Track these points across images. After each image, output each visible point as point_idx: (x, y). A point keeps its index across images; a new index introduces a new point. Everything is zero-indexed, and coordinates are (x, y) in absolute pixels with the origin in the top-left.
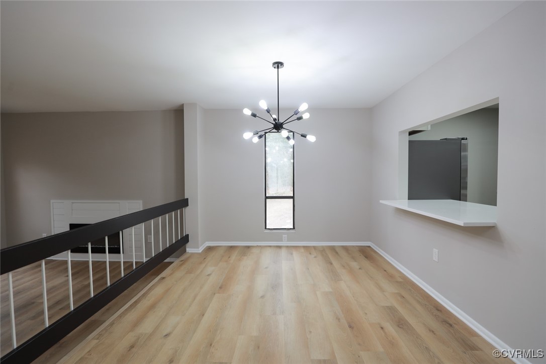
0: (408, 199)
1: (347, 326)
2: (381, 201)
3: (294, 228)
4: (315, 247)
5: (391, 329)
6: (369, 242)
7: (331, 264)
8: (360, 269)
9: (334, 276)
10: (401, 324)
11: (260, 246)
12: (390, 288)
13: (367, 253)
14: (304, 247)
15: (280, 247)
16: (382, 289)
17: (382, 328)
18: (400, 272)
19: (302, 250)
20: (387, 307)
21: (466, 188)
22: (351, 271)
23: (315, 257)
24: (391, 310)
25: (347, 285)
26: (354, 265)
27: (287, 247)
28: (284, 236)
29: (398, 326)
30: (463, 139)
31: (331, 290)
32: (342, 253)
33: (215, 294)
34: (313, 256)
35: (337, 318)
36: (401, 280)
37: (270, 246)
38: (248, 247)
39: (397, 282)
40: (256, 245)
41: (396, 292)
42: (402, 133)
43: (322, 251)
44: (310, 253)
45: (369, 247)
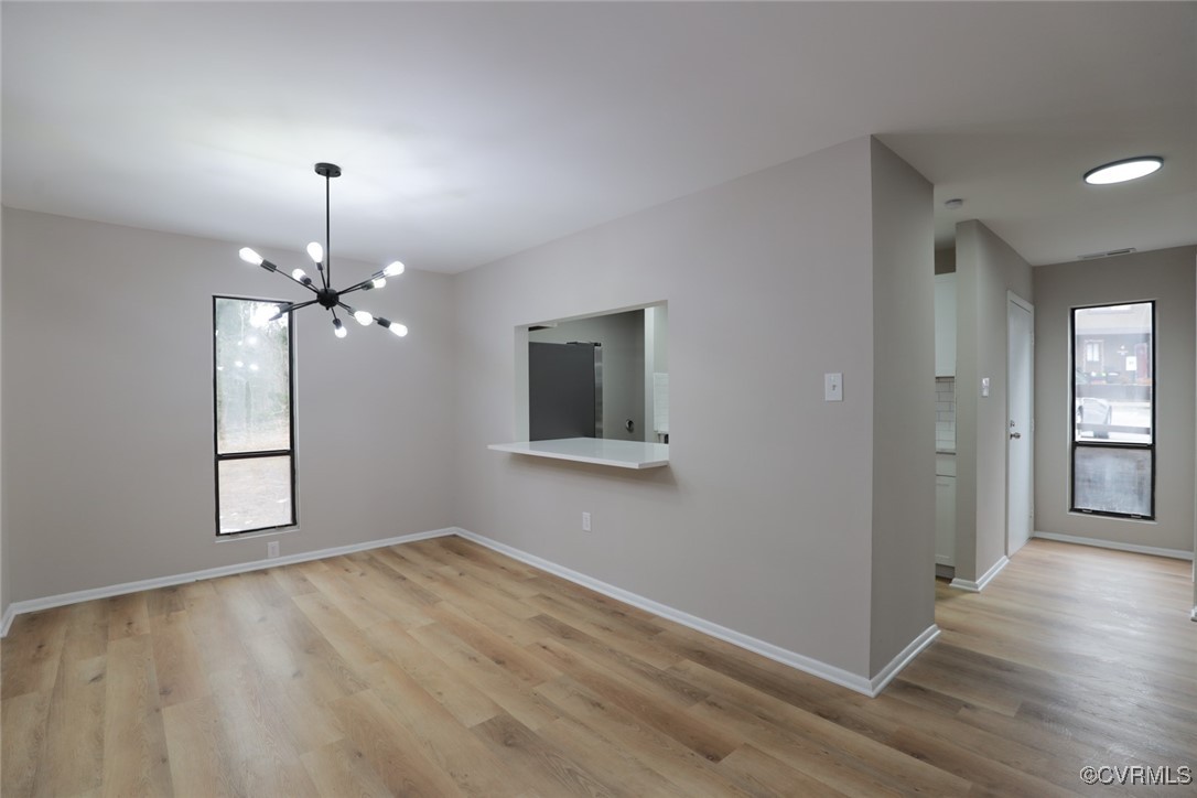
0: (531, 440)
1: (493, 663)
2: (490, 447)
3: (294, 522)
4: (349, 557)
5: (556, 644)
6: (453, 528)
7: (404, 579)
8: (461, 574)
9: (426, 599)
10: (566, 633)
11: (207, 580)
12: (525, 592)
13: (455, 547)
14: (324, 560)
15: (264, 572)
16: (515, 598)
17: (544, 647)
18: (526, 565)
19: (324, 567)
20: (536, 618)
21: (600, 420)
22: (447, 582)
23: (362, 574)
24: (542, 620)
25: (452, 604)
26: (446, 570)
27: (282, 568)
28: (270, 544)
29: (564, 637)
30: (596, 344)
31: (431, 621)
32: (410, 555)
33: (158, 710)
34: (358, 573)
35: (470, 658)
36: (534, 576)
37: (237, 575)
38: (173, 589)
39: (530, 580)
40: (194, 580)
41: (537, 593)
42: (518, 328)
43: (370, 559)
44: (347, 570)
45: (455, 536)
